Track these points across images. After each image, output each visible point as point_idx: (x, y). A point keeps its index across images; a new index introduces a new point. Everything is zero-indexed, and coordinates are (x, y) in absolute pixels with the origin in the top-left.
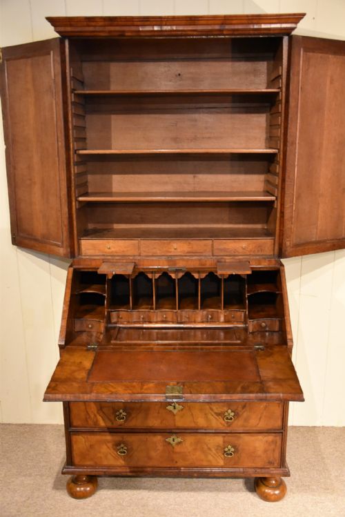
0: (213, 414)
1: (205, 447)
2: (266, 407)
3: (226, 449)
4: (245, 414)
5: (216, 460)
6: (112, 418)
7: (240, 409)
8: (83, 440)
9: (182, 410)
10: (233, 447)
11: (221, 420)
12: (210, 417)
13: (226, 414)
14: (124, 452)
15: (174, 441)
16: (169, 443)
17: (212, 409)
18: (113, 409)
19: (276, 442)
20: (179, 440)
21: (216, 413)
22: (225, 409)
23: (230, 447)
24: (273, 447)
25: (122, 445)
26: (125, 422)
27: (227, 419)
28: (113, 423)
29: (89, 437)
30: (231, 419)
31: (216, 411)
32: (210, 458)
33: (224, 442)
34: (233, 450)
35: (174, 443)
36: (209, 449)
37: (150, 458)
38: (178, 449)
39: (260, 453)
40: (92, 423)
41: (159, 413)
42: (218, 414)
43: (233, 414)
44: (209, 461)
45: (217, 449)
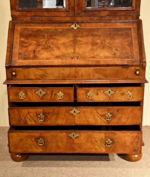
0: (99, 115)
1: (94, 140)
2: (132, 110)
3: (107, 142)
4: (119, 116)
5: (101, 149)
6: (36, 119)
7: (115, 112)
8: (16, 136)
9: (79, 113)
10: (111, 140)
11: (104, 119)
12: (97, 117)
13: (106, 115)
14: (42, 143)
15: (74, 136)
16: (71, 138)
17: (97, 112)
18: (37, 113)
19: (139, 138)
20: (77, 135)
21: (100, 115)
22: (106, 112)
23: (109, 140)
24: (136, 140)
25: (41, 139)
26: (44, 121)
27: (107, 118)
28: (36, 122)
29: (20, 134)
30: (110, 118)
31: (101, 114)
32: (97, 147)
33: (105, 137)
34: (111, 142)
35: (73, 138)
36: (96, 141)
37: (58, 147)
38: (76, 141)
39: (128, 144)
40: (23, 123)
41: (65, 115)
42: (102, 116)
43: (111, 115)
44: (97, 149)
45: (101, 141)
